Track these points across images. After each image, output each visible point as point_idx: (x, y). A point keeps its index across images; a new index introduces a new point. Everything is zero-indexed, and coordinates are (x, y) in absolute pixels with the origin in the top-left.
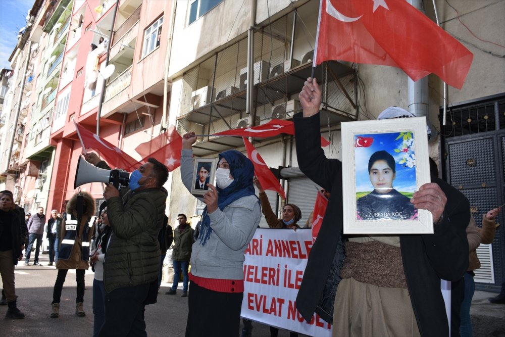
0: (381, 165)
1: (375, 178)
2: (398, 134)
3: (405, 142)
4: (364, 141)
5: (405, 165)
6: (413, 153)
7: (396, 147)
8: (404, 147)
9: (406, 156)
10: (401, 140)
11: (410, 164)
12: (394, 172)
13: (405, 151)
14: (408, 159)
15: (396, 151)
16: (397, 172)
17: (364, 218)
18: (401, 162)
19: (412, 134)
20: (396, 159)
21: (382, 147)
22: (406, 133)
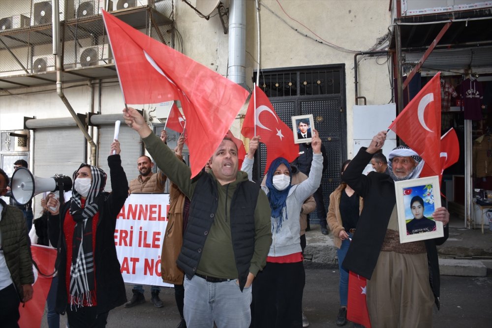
0: (416, 204)
1: (414, 211)
2: (424, 186)
3: (428, 190)
4: (408, 191)
5: (429, 203)
6: (433, 196)
7: (423, 193)
8: (428, 193)
9: (429, 198)
10: (426, 189)
11: (431, 202)
12: (423, 207)
13: (429, 195)
14: (430, 199)
15: (424, 195)
16: (425, 207)
17: (410, 234)
18: (427, 202)
19: (432, 186)
20: (424, 200)
21: (416, 193)
22: (428, 185)
